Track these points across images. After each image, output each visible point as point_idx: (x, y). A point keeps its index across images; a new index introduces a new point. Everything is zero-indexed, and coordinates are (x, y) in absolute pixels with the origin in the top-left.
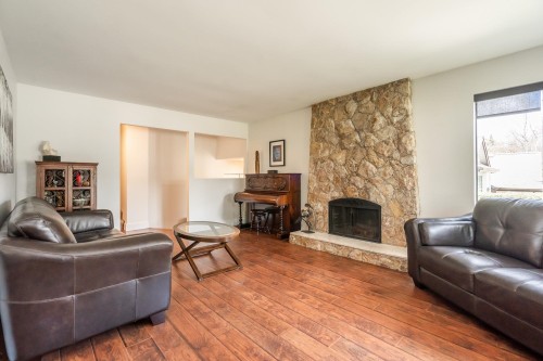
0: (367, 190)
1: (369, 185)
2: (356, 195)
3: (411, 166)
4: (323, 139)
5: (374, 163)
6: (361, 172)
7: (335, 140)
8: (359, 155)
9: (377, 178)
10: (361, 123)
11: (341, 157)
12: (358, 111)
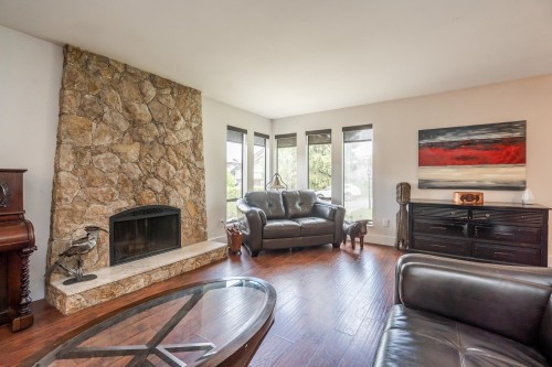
0: (166, 194)
1: (168, 188)
2: (153, 201)
3: (203, 170)
4: (100, 117)
5: (174, 164)
6: (161, 173)
7: (124, 125)
8: (158, 153)
9: (177, 180)
10: (161, 116)
11: (133, 151)
12: (156, 99)
